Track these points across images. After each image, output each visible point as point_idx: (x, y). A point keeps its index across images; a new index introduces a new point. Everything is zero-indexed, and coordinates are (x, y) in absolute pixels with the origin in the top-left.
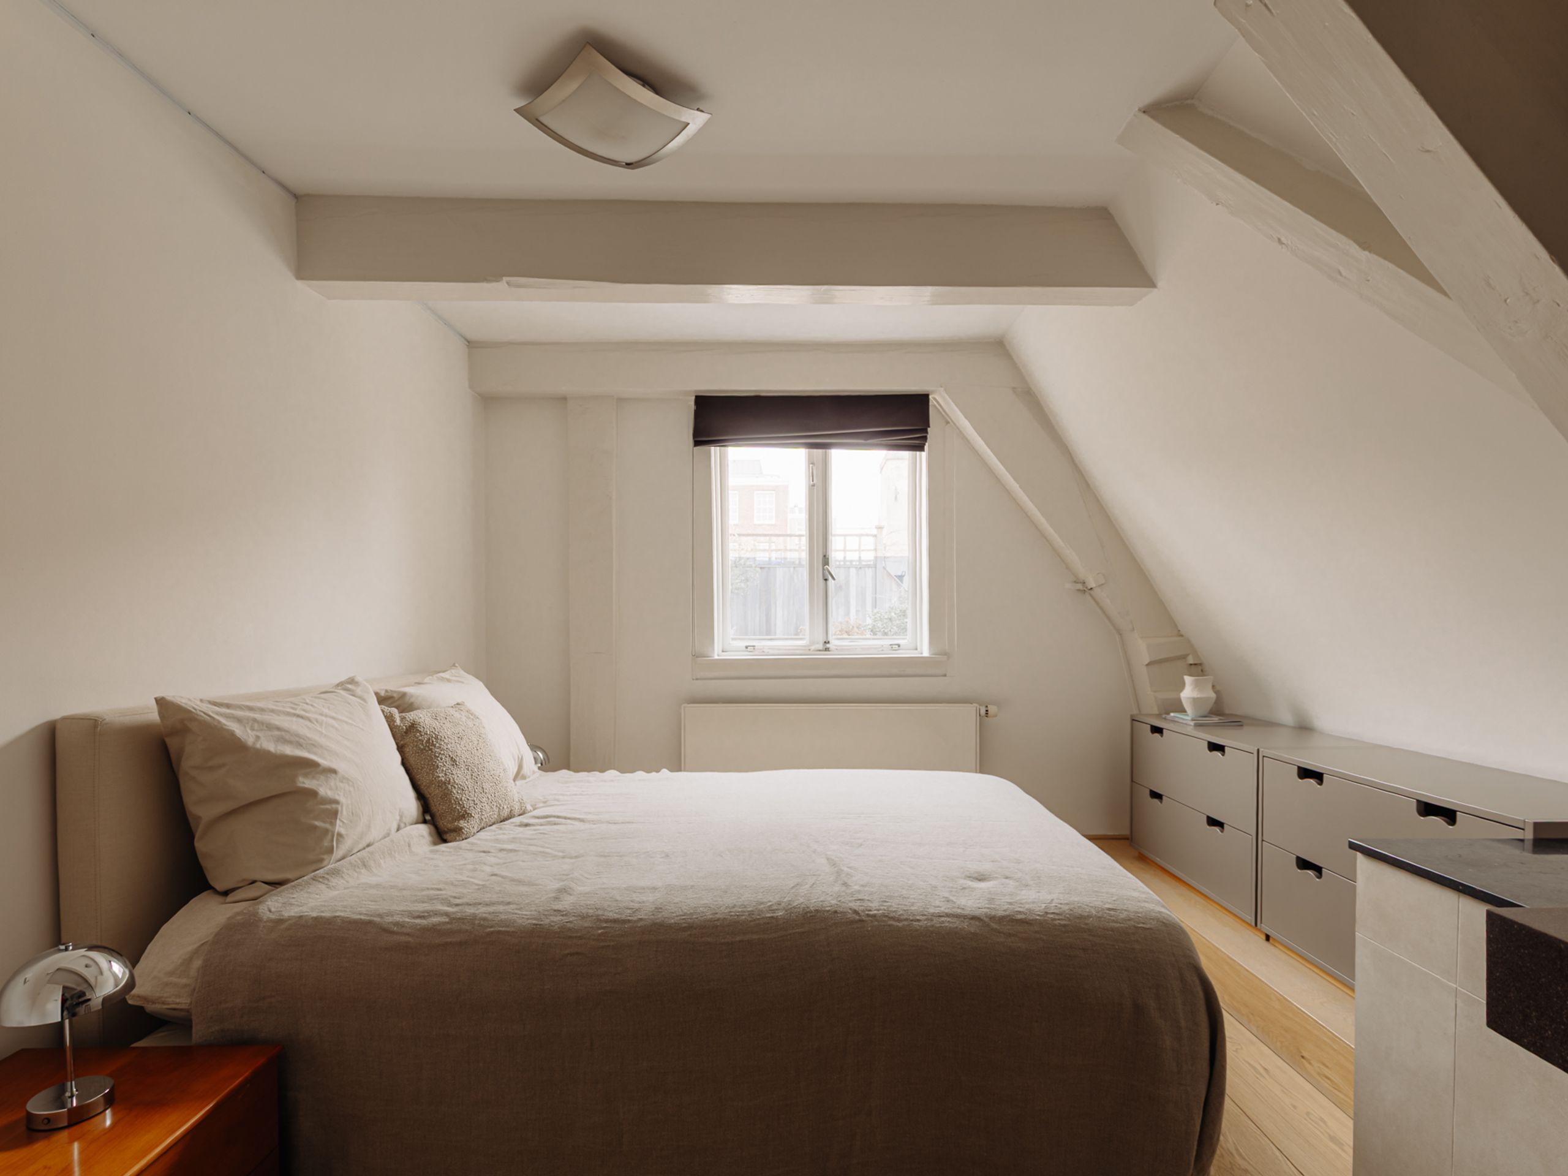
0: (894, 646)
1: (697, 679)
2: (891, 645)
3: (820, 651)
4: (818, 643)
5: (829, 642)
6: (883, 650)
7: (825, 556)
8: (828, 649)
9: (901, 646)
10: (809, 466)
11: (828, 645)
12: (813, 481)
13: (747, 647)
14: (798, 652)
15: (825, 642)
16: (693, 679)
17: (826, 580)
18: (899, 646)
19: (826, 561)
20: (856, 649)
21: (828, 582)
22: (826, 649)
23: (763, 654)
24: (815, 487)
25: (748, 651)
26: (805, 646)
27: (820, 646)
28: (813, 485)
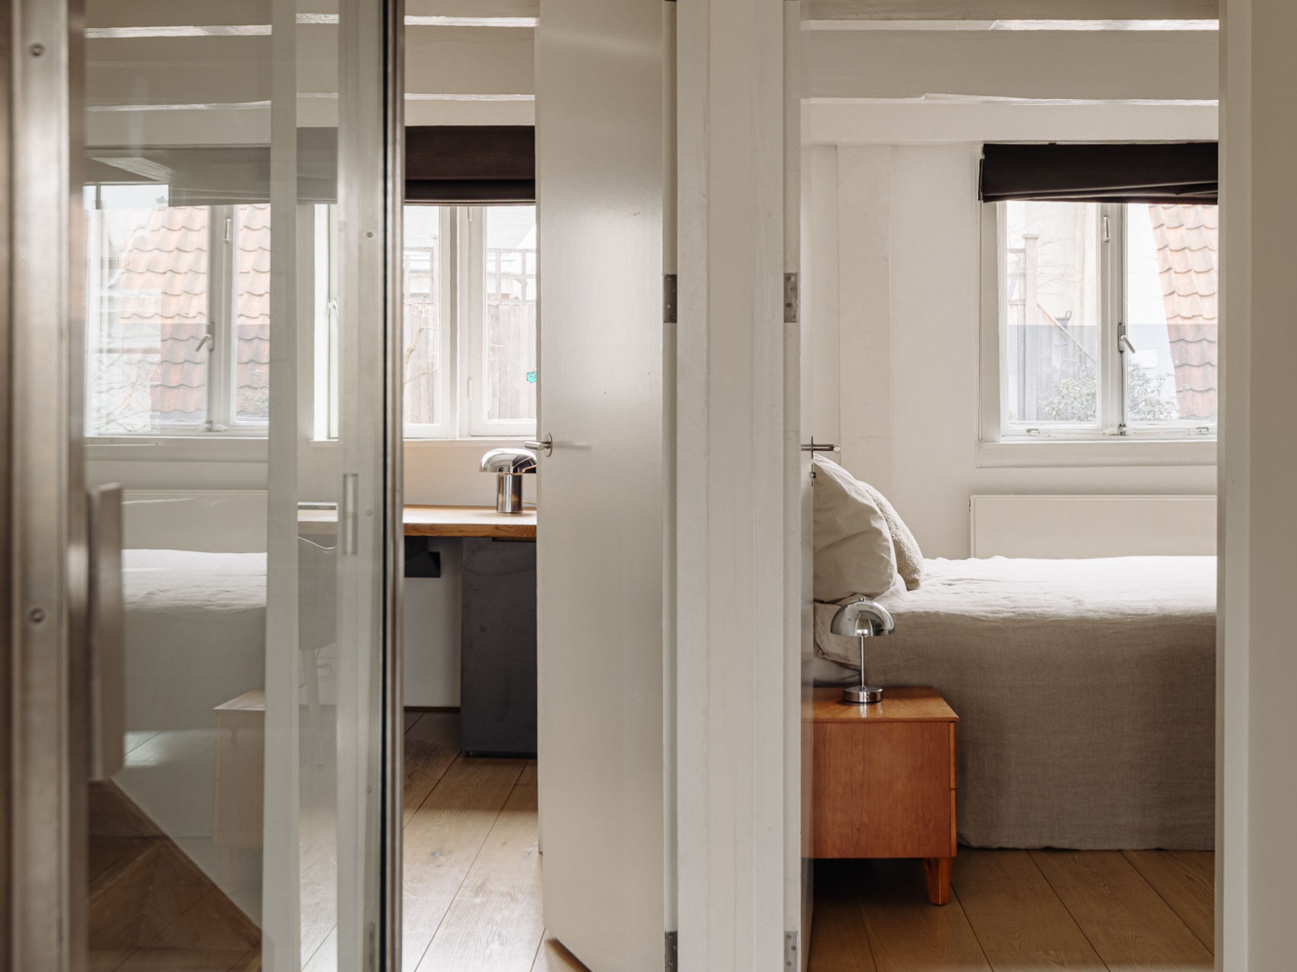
0: (1203, 430)
1: (981, 467)
2: (1198, 428)
3: (1114, 435)
4: (1112, 426)
5: (1124, 426)
6: (1189, 434)
7: (1120, 324)
8: (1124, 433)
9: (1210, 430)
10: (1102, 220)
11: (1124, 429)
12: (1108, 236)
13: (1029, 431)
14: (1089, 436)
15: (1120, 425)
16: (977, 468)
17: (1121, 352)
18: (1208, 429)
19: (1121, 329)
20: (1159, 432)
21: (1125, 354)
22: (1121, 433)
23: (1049, 438)
24: (1109, 244)
25: (1031, 436)
26: (1095, 430)
27: (1115, 430)
28: (1107, 242)
